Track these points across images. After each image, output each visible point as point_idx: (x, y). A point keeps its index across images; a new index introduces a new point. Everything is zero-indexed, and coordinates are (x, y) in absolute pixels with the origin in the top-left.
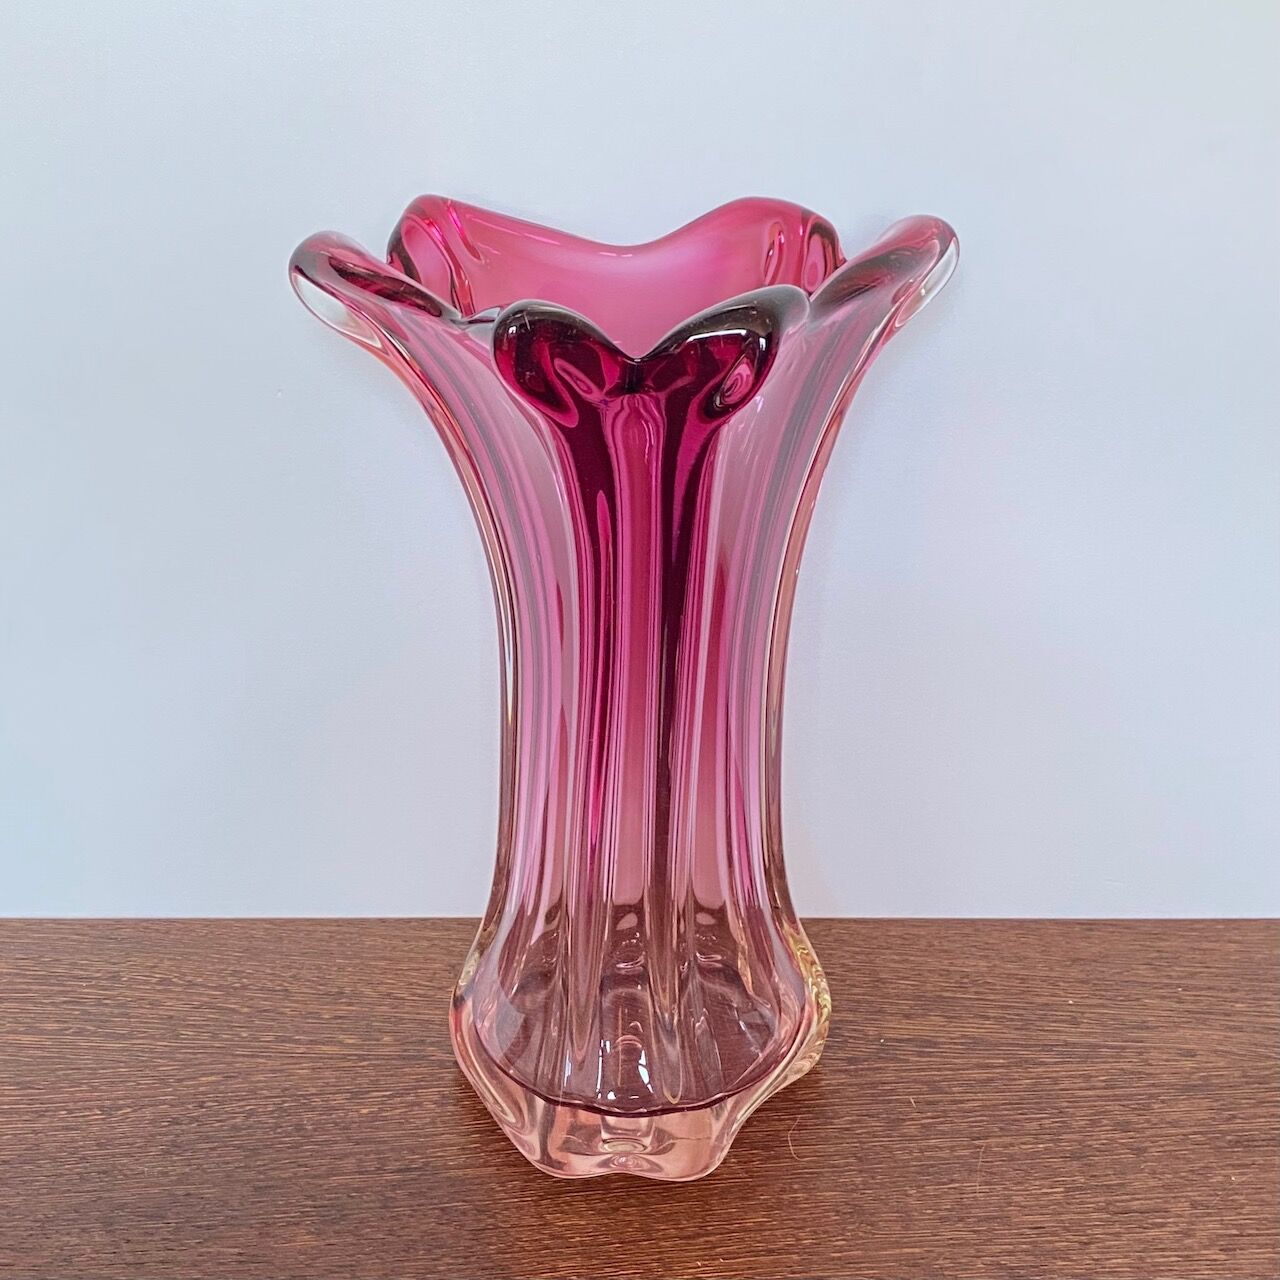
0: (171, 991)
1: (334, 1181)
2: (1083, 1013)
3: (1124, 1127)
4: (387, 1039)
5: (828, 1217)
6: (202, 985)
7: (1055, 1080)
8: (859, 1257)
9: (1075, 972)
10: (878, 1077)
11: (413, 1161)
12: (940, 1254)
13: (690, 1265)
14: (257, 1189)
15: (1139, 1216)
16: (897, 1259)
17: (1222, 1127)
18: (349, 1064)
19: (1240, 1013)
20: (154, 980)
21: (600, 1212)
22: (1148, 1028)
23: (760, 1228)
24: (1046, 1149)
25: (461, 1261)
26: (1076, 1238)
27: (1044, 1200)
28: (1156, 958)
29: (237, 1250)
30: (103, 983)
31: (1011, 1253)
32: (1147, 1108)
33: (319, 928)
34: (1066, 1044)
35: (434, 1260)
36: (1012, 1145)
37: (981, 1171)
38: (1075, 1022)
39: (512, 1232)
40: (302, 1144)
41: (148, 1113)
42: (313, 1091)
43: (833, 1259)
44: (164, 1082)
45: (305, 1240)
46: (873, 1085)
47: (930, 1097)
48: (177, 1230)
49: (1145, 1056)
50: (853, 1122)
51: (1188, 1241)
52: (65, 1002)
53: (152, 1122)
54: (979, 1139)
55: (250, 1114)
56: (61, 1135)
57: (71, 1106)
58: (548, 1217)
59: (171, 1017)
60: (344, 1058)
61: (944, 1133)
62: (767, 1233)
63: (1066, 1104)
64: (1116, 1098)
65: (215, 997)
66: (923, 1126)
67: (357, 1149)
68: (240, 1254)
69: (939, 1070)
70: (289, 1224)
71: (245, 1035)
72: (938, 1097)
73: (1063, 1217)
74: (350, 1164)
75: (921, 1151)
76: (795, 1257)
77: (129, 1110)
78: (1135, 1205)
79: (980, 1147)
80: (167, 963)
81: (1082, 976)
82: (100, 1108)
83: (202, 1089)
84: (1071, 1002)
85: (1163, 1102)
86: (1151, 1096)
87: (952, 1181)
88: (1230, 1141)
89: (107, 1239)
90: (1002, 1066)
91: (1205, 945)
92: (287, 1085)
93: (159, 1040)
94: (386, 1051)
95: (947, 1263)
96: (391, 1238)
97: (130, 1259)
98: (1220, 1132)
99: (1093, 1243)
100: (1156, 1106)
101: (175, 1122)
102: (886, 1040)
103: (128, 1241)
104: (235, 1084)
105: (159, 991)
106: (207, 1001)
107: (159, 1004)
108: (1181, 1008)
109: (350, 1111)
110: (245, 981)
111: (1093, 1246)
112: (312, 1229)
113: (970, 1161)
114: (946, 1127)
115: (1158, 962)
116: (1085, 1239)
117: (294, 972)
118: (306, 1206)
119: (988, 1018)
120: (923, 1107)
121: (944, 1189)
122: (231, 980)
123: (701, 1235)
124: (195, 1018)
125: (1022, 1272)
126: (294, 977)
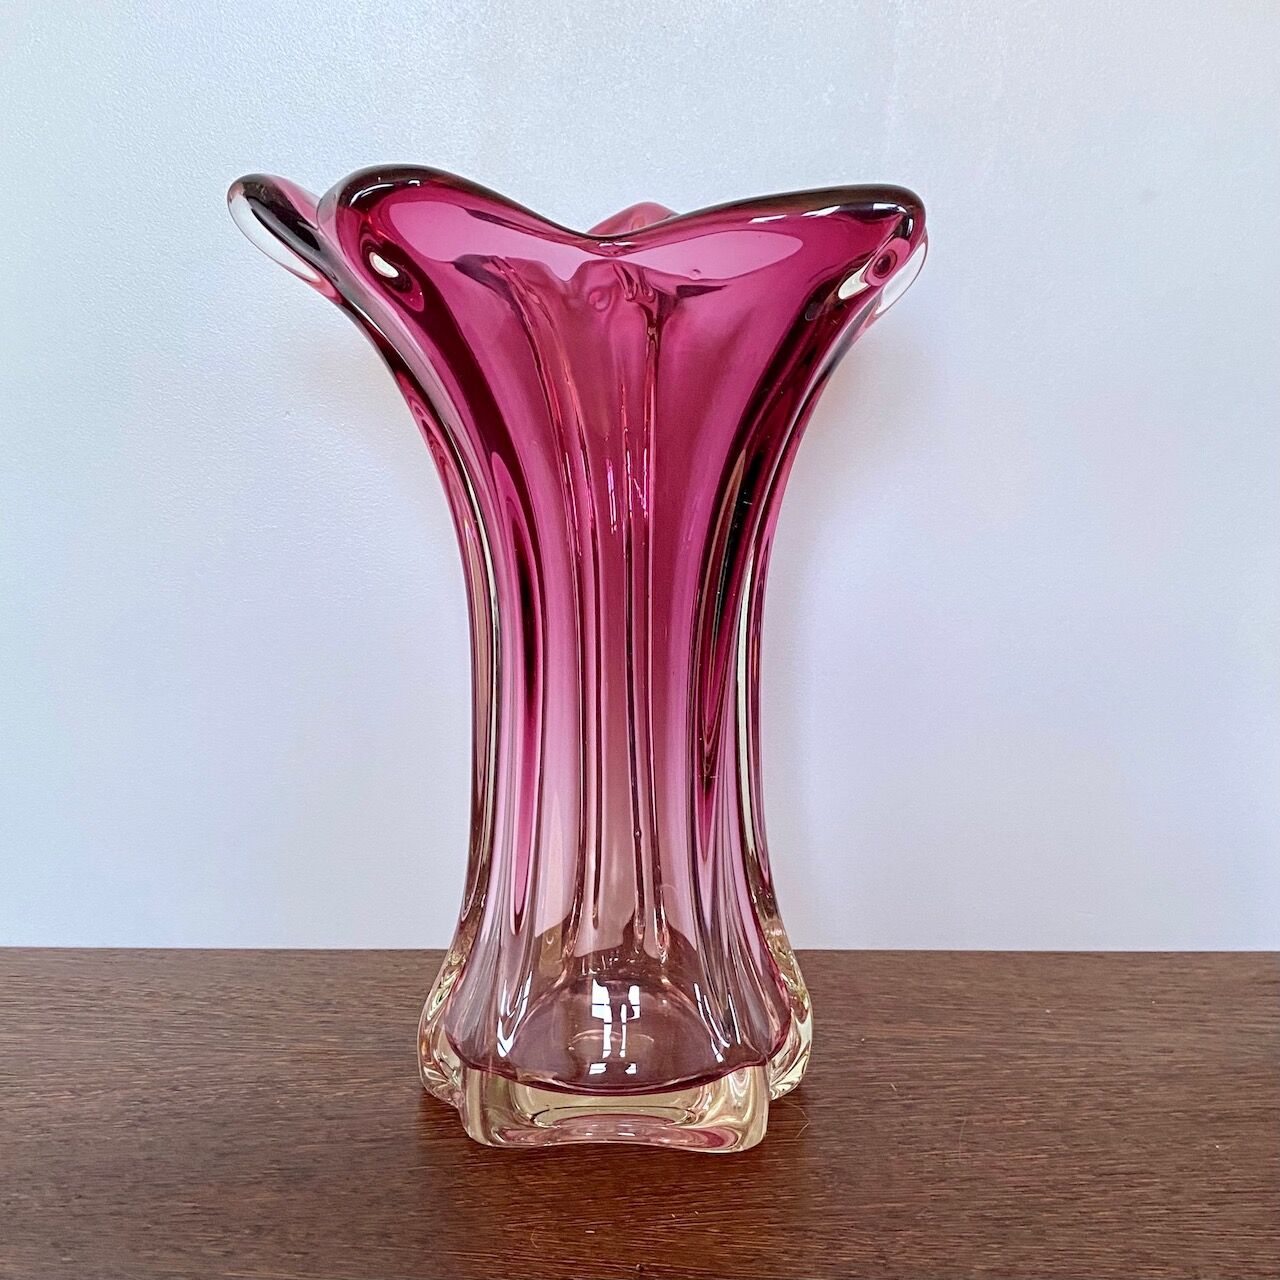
0: (156, 1001)
1: (301, 1149)
2: (1059, 1020)
3: (1106, 1107)
4: (370, 1039)
5: (808, 1177)
6: (190, 998)
7: (1035, 1071)
8: (839, 1210)
9: (1053, 990)
10: (858, 1068)
11: (385, 1133)
12: (922, 1208)
13: (662, 1217)
14: (219, 1154)
15: (1125, 1177)
16: (877, 1211)
17: (1204, 1107)
18: (329, 1057)
19: (1213, 1020)
20: (143, 994)
21: (571, 1174)
22: (1124, 1031)
23: (738, 1186)
24: (1028, 1124)
25: (426, 1214)
26: (1061, 1195)
27: (1027, 1165)
28: (1128, 980)
29: (193, 1204)
30: (94, 995)
31: (995, 1207)
32: (1129, 1092)
33: (311, 956)
34: (1044, 1043)
35: (397, 1213)
36: (994, 1120)
37: (962, 1141)
38: (1052, 1026)
39: (482, 1190)
40: (272, 1120)
41: (119, 1095)
42: (289, 1078)
43: (812, 1212)
44: (139, 1069)
45: (264, 1196)
46: (856, 1074)
47: (911, 1083)
48: (133, 1188)
49: (1124, 1052)
50: (833, 1102)
51: (1176, 1198)
52: (52, 1009)
53: (122, 1102)
54: (959, 1115)
55: (221, 1096)
56: (26, 1112)
57: (43, 1088)
58: (519, 1178)
59: (155, 1021)
60: (326, 1053)
61: (926, 1112)
62: (745, 1190)
63: (1046, 1089)
64: (1097, 1084)
65: (202, 1006)
66: (904, 1105)
67: (328, 1123)
68: (195, 1207)
69: (920, 1062)
70: (250, 1183)
71: (225, 1035)
72: (919, 1083)
73: (1047, 1178)
74: (320, 1136)
75: (902, 1125)
76: (773, 1211)
77: (100, 1092)
78: (1121, 1168)
79: (960, 1122)
80: (157, 980)
81: (1059, 992)
82: (71, 1091)
83: (176, 1076)
84: (1048, 1011)
85: (1143, 1087)
86: (1132, 1083)
87: (934, 1149)
88: (1212, 1118)
89: (57, 1195)
90: (981, 1060)
91: (1176, 970)
92: (264, 1073)
93: (140, 1038)
94: (367, 1048)
95: (929, 1216)
96: (354, 1195)
97: (79, 1211)
98: (1202, 1111)
99: (1079, 1199)
100: (1136, 1090)
101: (144, 1102)
102: (868, 1039)
103: (80, 1197)
104: (209, 1073)
105: (147, 1001)
106: (193, 1008)
107: (146, 1011)
108: (1156, 1016)
109: (327, 1094)
110: (233, 995)
111: (1079, 1202)
112: (274, 1187)
113: (950, 1132)
114: (926, 1107)
115: (1132, 983)
116: (1069, 1196)
117: (282, 988)
118: (270, 1169)
119: (968, 1023)
120: (906, 1091)
121: (926, 1155)
122: (220, 993)
123: (676, 1193)
124: (180, 1022)
125: (1007, 1222)
126: (283, 992)
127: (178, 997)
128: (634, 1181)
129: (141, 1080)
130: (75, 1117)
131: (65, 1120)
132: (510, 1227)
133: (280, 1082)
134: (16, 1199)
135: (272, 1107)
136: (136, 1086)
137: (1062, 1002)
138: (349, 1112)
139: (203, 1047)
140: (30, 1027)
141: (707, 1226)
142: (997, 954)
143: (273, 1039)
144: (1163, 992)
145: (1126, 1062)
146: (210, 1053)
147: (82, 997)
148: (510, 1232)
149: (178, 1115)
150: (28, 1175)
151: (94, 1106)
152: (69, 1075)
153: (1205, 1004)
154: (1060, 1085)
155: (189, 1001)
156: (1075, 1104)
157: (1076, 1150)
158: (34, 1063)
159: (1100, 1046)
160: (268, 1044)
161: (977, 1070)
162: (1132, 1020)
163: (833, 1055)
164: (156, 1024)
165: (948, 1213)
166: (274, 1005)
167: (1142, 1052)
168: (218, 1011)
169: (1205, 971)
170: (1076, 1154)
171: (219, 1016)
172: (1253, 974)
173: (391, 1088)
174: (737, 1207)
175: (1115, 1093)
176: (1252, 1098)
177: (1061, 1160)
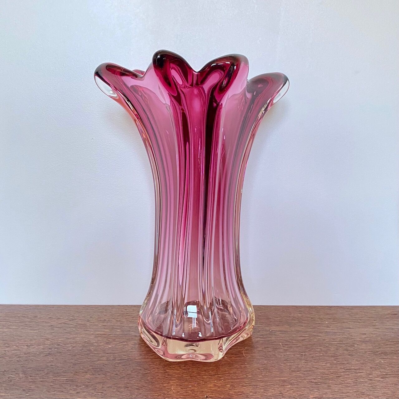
0: (52, 320)
1: (99, 362)
2: (330, 325)
3: (347, 350)
4: (119, 330)
5: (257, 370)
6: (62, 319)
7: (324, 340)
8: (267, 380)
9: (328, 317)
10: (270, 339)
11: (125, 358)
12: (292, 379)
13: (212, 382)
14: (74, 364)
15: (354, 370)
16: (279, 380)
17: (377, 350)
18: (106, 336)
19: (378, 325)
20: (48, 318)
21: (184, 369)
22: (350, 328)
23: (235, 373)
24: (323, 355)
25: (139, 381)
26: (335, 376)
27: (324, 367)
29: (66, 378)
30: (33, 318)
31: (315, 379)
32: (353, 346)
33: (99, 307)
34: (326, 332)
35: (130, 381)
36: (313, 354)
37: (303, 360)
38: (328, 327)
39: (156, 374)
40: (90, 354)
41: (42, 347)
42: (94, 342)
43: (258, 380)
44: (48, 339)
45: (88, 376)
46: (269, 341)
47: (287, 343)
48: (47, 374)
49: (351, 334)
50: (263, 349)
51: (370, 376)
52: (19, 322)
53: (43, 349)
55: (73, 347)
56: (13, 352)
57: (18, 345)
58: (167, 370)
59: (52, 325)
60: (105, 335)
61: (291, 352)
62: (237, 374)
63: (328, 345)
64: (343, 344)
65: (66, 321)
66: (284, 350)
67: (107, 355)
68: (67, 379)
69: (289, 337)
70: (83, 372)
71: (74, 329)
72: (289, 343)
73: (330, 371)
74: (105, 358)
75: (284, 355)
76: (246, 380)
77: (36, 346)
78: (353, 368)
79: (303, 354)
80: (52, 314)
81: (330, 317)
82: (27, 346)
83: (59, 341)
84: (327, 323)
85: (357, 344)
86: (354, 343)
87: (295, 362)
88: (380, 353)
89: (24, 376)
90: (307, 337)
91: (365, 311)
92: (86, 340)
93: (48, 331)
94: (118, 333)
95: (295, 381)
96: (116, 376)
97: (31, 380)
98: (376, 351)
100: (356, 345)
101: (50, 349)
102: (272, 331)
103: (31, 376)
104: (69, 340)
105: (49, 320)
106: (64, 322)
107: (49, 323)
108: (360, 324)
109: (106, 346)
110: (76, 318)
111: (341, 377)
112: (91, 373)
113: (300, 358)
114: (292, 350)
115: (352, 315)
116: (338, 376)
117: (91, 316)
118: (90, 368)
119: (302, 326)
120: (284, 346)
121: (292, 364)
122: (71, 318)
123: (216, 375)
124: (59, 326)
125: (319, 383)
126: (91, 317)
127: (59, 318)
128: (202, 371)
129: (48, 342)
130: (29, 353)
131: (25, 354)
132: (165, 385)
133: (91, 343)
134: (11, 377)
135: (90, 350)
136: (46, 344)
137: (331, 320)
138: (113, 352)
139: (67, 333)
140: (14, 327)
141: (226, 385)
142: (310, 306)
143: (88, 331)
144: (362, 317)
145: (352, 337)
146: (69, 335)
147: (29, 319)
148: (165, 386)
149: (60, 353)
150: (14, 370)
151: (34, 350)
152: (26, 341)
153: (375, 320)
154: (332, 344)
155: (62, 320)
156: (337, 349)
157: (338, 363)
158: (15, 338)
159: (344, 333)
160: (87, 332)
161: (307, 339)
162: (353, 325)
163: (262, 335)
164: (52, 326)
165: (300, 381)
166: (88, 321)
167: (357, 334)
168: (71, 323)
169: (374, 311)
170: (339, 364)
171: (72, 324)
172: (389, 312)
173: (126, 345)
174: (234, 379)
175: (349, 346)
176: (391, 347)
177: (335, 366)
